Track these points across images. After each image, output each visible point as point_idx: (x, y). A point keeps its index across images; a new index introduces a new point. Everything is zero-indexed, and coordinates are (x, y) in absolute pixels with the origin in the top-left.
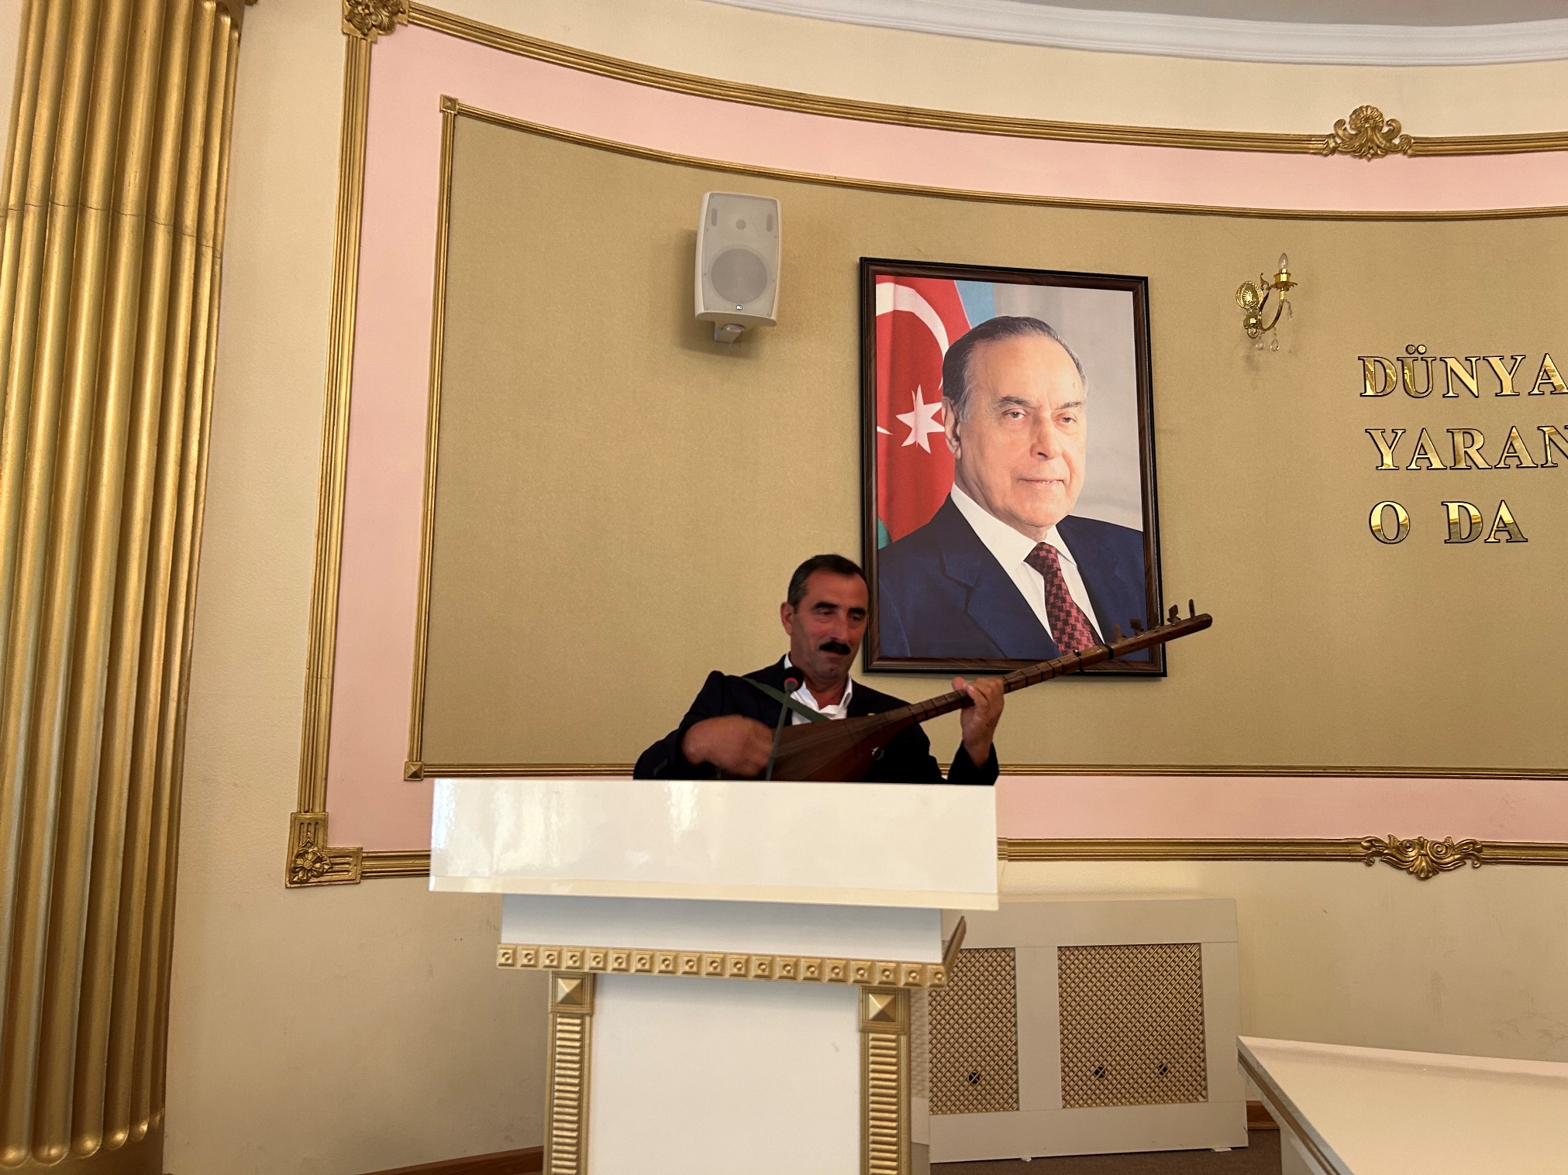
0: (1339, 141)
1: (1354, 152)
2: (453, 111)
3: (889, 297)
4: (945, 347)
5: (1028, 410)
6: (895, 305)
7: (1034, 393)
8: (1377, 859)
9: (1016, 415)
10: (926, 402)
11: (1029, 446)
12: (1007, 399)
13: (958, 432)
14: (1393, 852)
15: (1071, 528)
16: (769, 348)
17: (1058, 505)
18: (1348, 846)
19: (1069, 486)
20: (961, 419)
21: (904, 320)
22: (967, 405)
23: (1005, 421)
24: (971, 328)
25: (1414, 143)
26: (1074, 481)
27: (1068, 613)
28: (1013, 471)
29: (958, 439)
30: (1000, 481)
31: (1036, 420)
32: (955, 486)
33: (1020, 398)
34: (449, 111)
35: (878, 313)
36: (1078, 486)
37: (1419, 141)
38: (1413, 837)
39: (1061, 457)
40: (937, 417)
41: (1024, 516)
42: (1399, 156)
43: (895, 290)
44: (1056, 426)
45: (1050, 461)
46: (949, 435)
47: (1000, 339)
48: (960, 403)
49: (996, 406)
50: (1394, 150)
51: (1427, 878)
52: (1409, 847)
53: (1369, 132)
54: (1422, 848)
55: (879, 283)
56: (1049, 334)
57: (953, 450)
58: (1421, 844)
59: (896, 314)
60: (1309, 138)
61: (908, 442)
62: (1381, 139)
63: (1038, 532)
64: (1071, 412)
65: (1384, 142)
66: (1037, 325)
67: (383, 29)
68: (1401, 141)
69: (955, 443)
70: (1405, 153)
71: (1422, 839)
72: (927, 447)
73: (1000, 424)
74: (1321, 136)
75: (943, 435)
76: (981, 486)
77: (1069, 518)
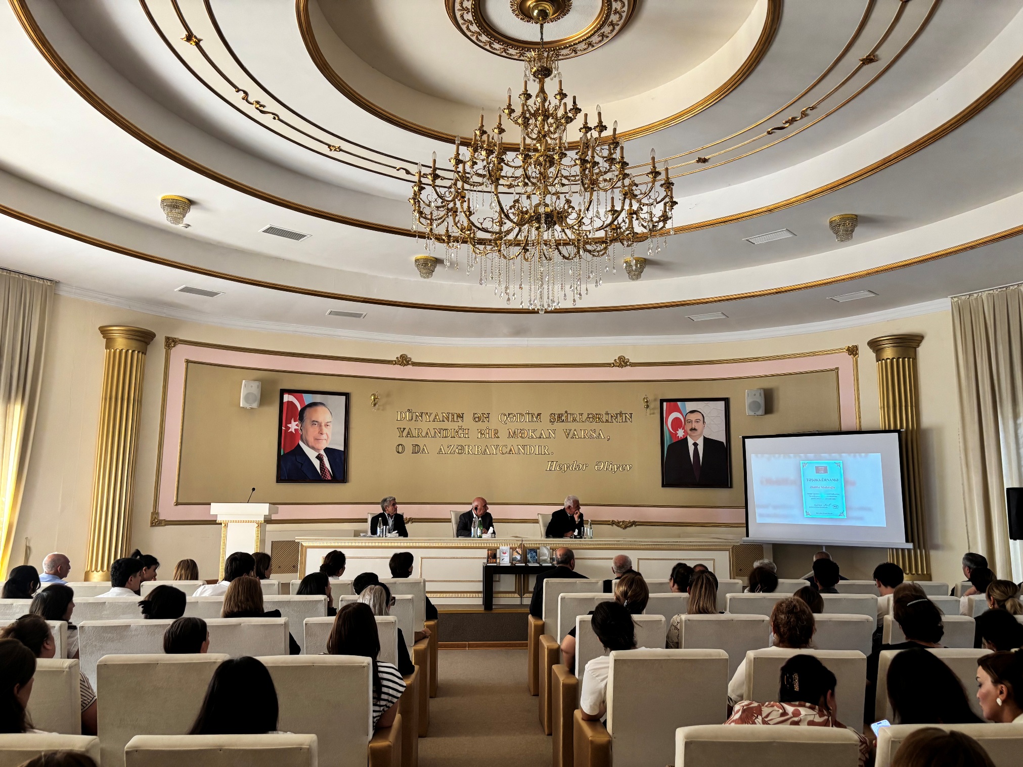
0: (397, 362)
1: (400, 364)
3: (287, 398)
4: (299, 409)
5: (318, 423)
7: (320, 420)
11: (318, 432)
12: (314, 421)
13: (301, 428)
15: (327, 450)
17: (324, 445)
19: (327, 441)
20: (302, 426)
21: (291, 403)
22: (304, 422)
24: (306, 405)
26: (328, 439)
27: (325, 469)
28: (314, 437)
29: (301, 430)
30: (311, 440)
31: (320, 426)
32: (300, 441)
33: (317, 420)
34: (187, 362)
35: (284, 402)
36: (329, 441)
37: (415, 363)
39: (326, 434)
40: (297, 425)
41: (316, 447)
44: (325, 427)
45: (323, 435)
46: (299, 429)
47: (313, 407)
48: (302, 422)
49: (311, 422)
50: (409, 364)
53: (404, 360)
55: (285, 394)
56: (325, 406)
57: (300, 433)
59: (288, 402)
60: (391, 361)
61: (290, 431)
63: (319, 451)
64: (328, 424)
65: (407, 362)
66: (323, 404)
67: (171, 349)
68: (411, 362)
72: (294, 432)
73: (312, 427)
75: (298, 429)
76: (306, 440)
77: (326, 448)
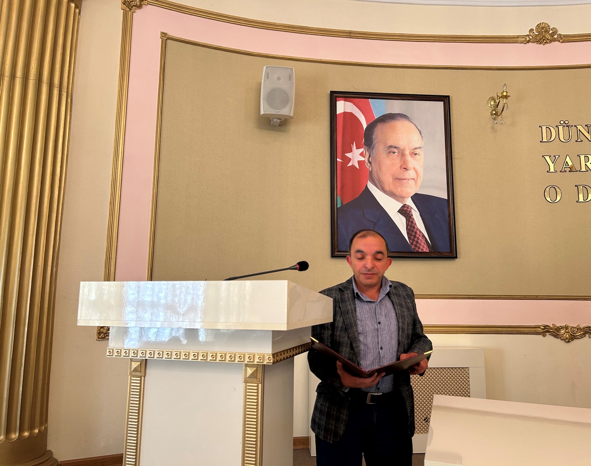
0: (531, 37)
1: (537, 41)
2: (166, 38)
3: (342, 106)
4: (365, 126)
5: (399, 151)
6: (344, 110)
7: (401, 144)
8: (548, 334)
9: (394, 153)
10: (357, 148)
11: (399, 165)
12: (391, 147)
13: (370, 160)
14: (554, 331)
15: (418, 198)
16: (293, 128)
17: (412, 189)
18: (535, 328)
19: (416, 181)
20: (371, 155)
21: (349, 116)
22: (374, 149)
23: (390, 155)
24: (376, 118)
25: (563, 37)
26: (418, 179)
27: (416, 233)
28: (393, 175)
29: (370, 163)
30: (388, 180)
31: (402, 154)
32: (369, 182)
33: (396, 146)
34: (163, 38)
35: (338, 113)
36: (420, 181)
37: (565, 36)
38: (563, 325)
39: (413, 169)
41: (397, 194)
42: (557, 42)
43: (344, 104)
44: (411, 157)
45: (408, 171)
46: (367, 161)
47: (388, 122)
48: (371, 148)
49: (386, 149)
50: (555, 40)
51: (569, 342)
52: (561, 329)
53: (544, 33)
54: (567, 329)
55: (338, 101)
56: (408, 120)
57: (368, 167)
58: (566, 327)
59: (345, 113)
60: (518, 37)
61: (350, 165)
62: (548, 36)
63: (404, 200)
64: (417, 151)
65: (550, 37)
66: (403, 116)
67: (138, 7)
68: (557, 37)
69: (369, 165)
70: (559, 41)
71: (567, 326)
72: (357, 166)
73: (388, 157)
74: (523, 36)
75: (364, 161)
76: (380, 181)
77: (416, 194)
